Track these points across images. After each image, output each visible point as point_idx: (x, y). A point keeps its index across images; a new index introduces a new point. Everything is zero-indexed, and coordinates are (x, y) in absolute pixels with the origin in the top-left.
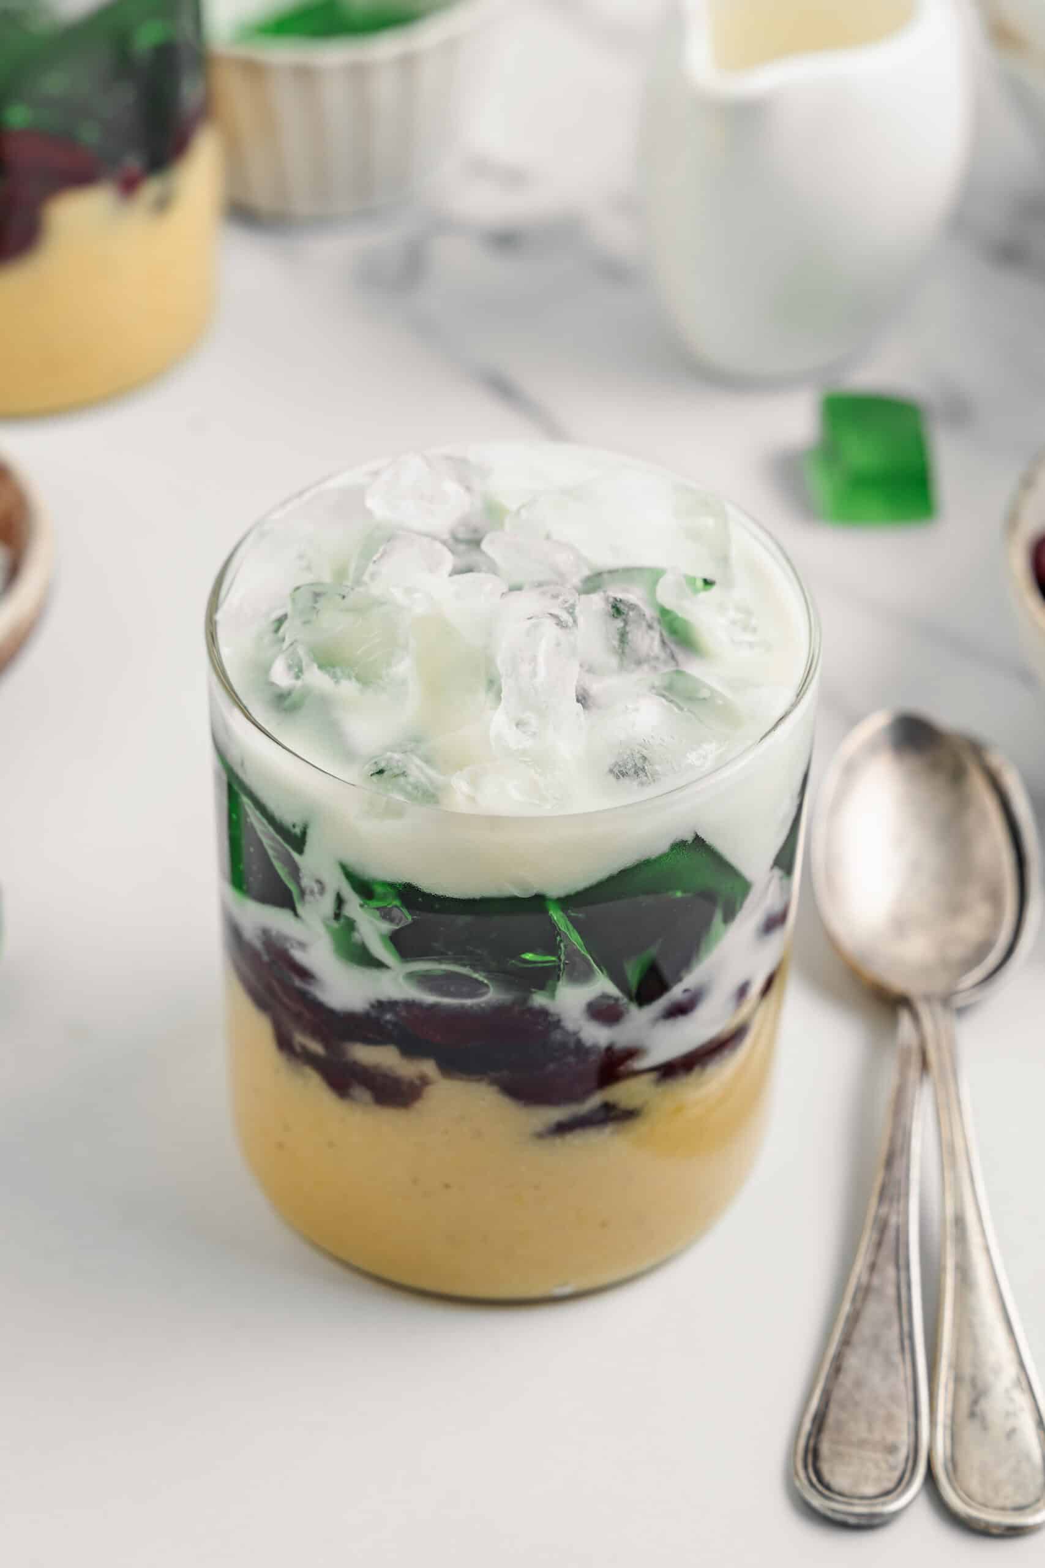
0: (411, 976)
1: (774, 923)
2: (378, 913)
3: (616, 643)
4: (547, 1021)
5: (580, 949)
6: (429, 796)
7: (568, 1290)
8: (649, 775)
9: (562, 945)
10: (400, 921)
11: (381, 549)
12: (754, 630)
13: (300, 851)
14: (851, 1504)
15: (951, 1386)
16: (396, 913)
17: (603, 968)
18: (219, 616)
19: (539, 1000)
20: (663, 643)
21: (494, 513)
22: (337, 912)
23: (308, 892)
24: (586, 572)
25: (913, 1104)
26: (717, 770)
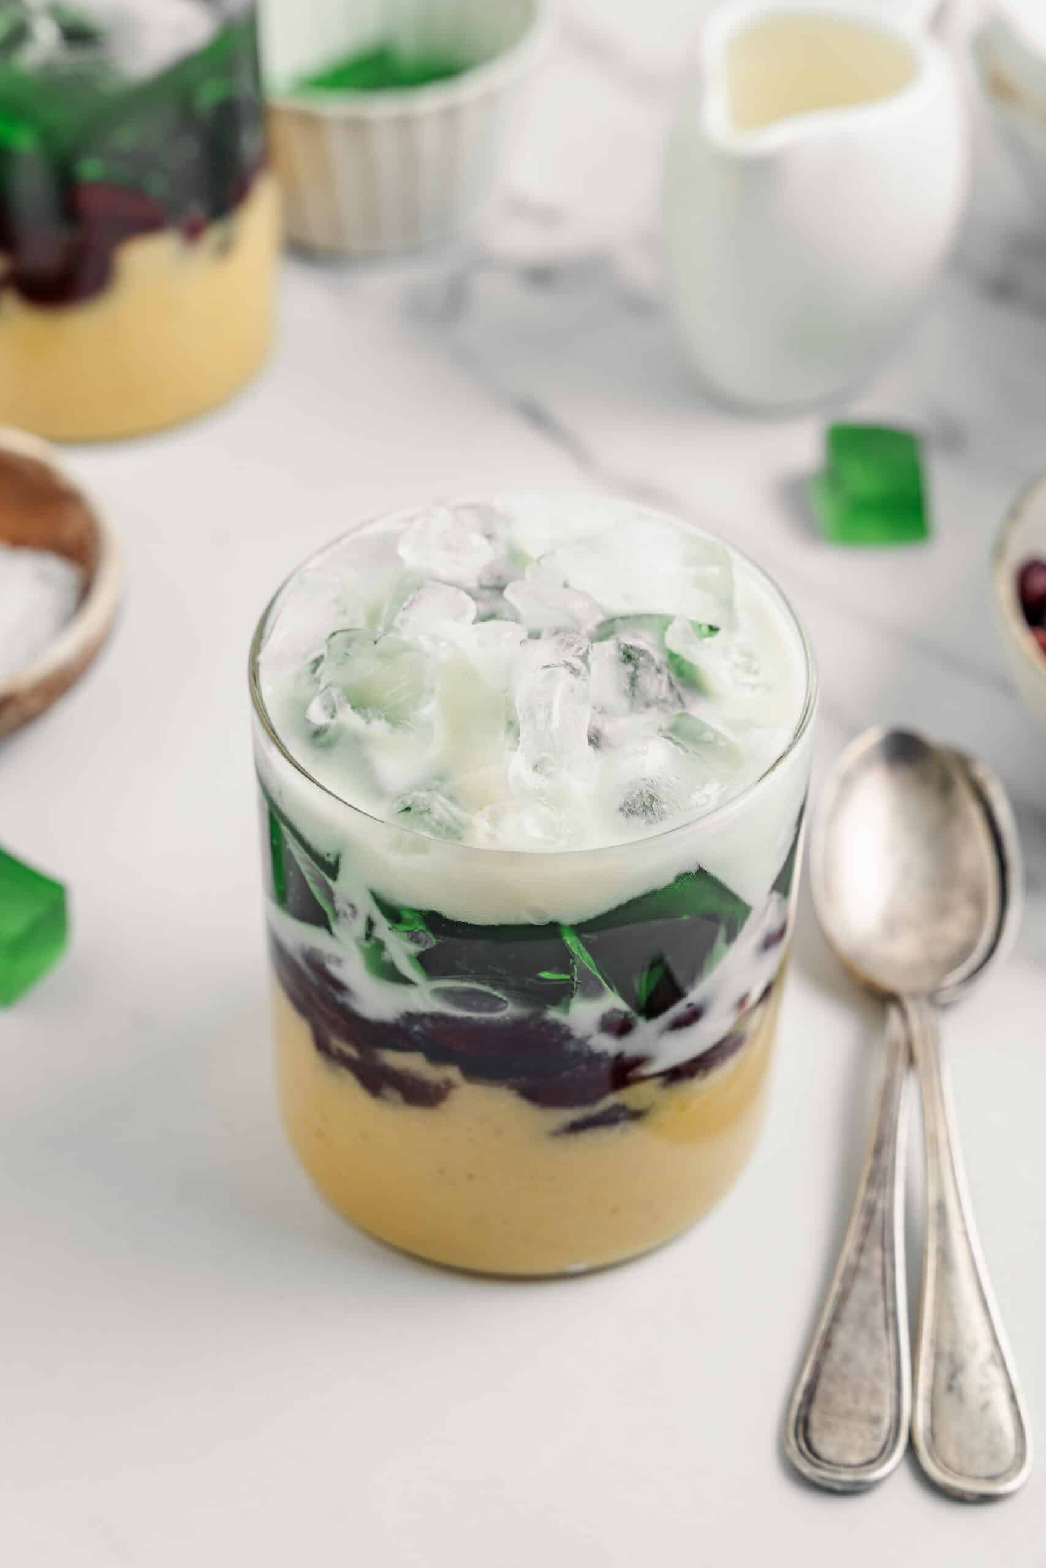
0: (437, 992)
1: (771, 940)
2: (405, 935)
3: (627, 687)
4: (561, 1034)
5: (591, 969)
6: (452, 831)
7: (581, 1266)
8: (656, 813)
9: (575, 967)
10: (426, 942)
11: (411, 597)
12: (756, 673)
13: (335, 878)
14: (839, 1472)
15: (932, 1361)
16: (422, 936)
17: (614, 986)
18: (261, 658)
19: (553, 1014)
20: (671, 686)
21: (516, 557)
22: (369, 932)
23: (341, 914)
24: (600, 618)
25: (900, 1097)
26: (720, 808)
